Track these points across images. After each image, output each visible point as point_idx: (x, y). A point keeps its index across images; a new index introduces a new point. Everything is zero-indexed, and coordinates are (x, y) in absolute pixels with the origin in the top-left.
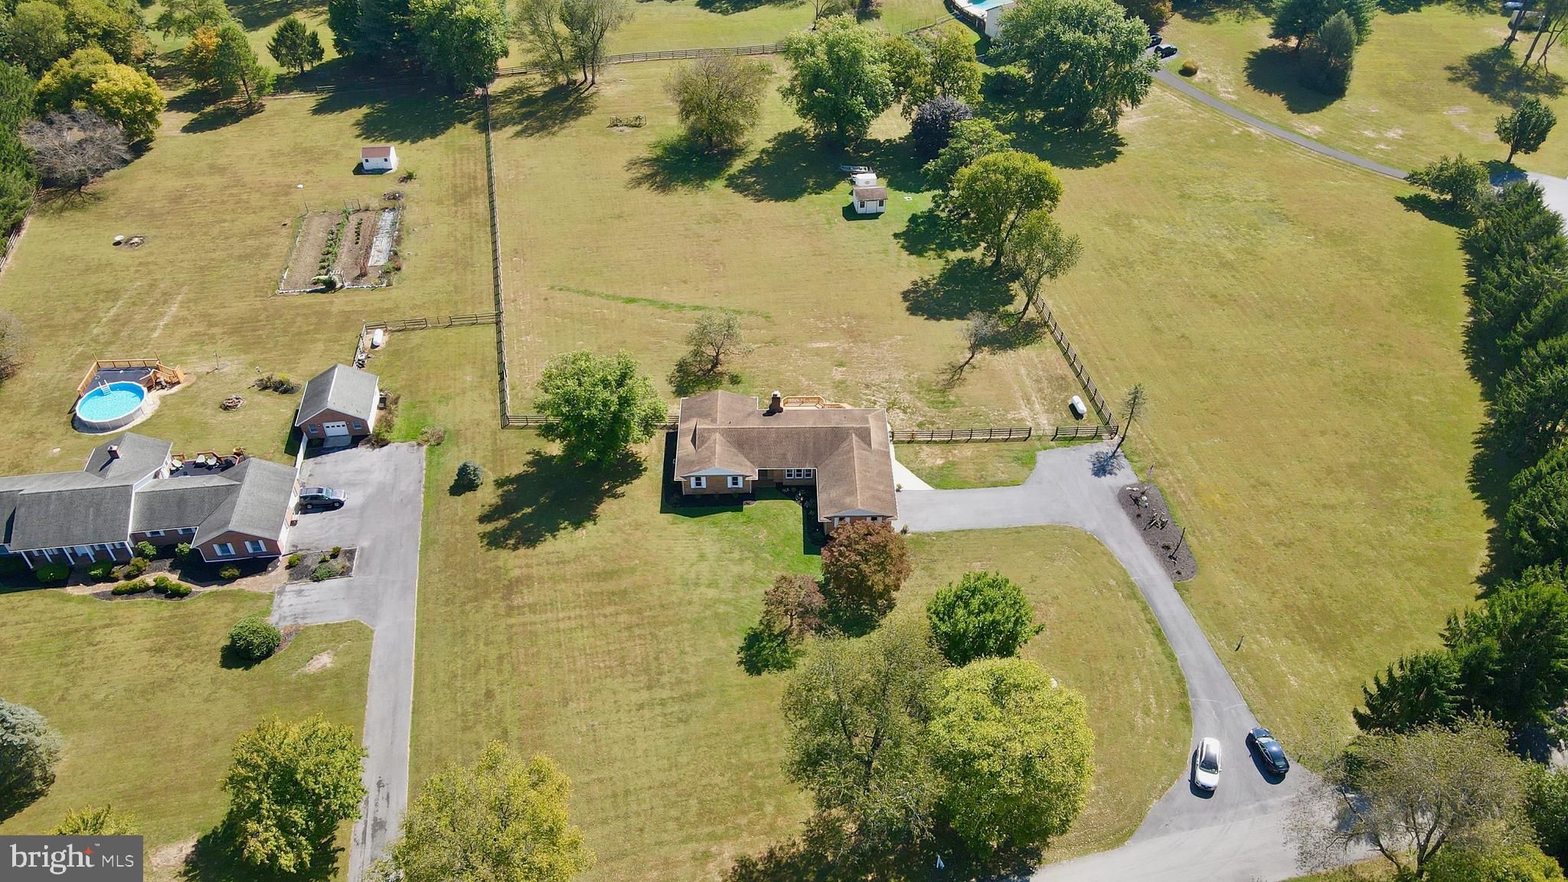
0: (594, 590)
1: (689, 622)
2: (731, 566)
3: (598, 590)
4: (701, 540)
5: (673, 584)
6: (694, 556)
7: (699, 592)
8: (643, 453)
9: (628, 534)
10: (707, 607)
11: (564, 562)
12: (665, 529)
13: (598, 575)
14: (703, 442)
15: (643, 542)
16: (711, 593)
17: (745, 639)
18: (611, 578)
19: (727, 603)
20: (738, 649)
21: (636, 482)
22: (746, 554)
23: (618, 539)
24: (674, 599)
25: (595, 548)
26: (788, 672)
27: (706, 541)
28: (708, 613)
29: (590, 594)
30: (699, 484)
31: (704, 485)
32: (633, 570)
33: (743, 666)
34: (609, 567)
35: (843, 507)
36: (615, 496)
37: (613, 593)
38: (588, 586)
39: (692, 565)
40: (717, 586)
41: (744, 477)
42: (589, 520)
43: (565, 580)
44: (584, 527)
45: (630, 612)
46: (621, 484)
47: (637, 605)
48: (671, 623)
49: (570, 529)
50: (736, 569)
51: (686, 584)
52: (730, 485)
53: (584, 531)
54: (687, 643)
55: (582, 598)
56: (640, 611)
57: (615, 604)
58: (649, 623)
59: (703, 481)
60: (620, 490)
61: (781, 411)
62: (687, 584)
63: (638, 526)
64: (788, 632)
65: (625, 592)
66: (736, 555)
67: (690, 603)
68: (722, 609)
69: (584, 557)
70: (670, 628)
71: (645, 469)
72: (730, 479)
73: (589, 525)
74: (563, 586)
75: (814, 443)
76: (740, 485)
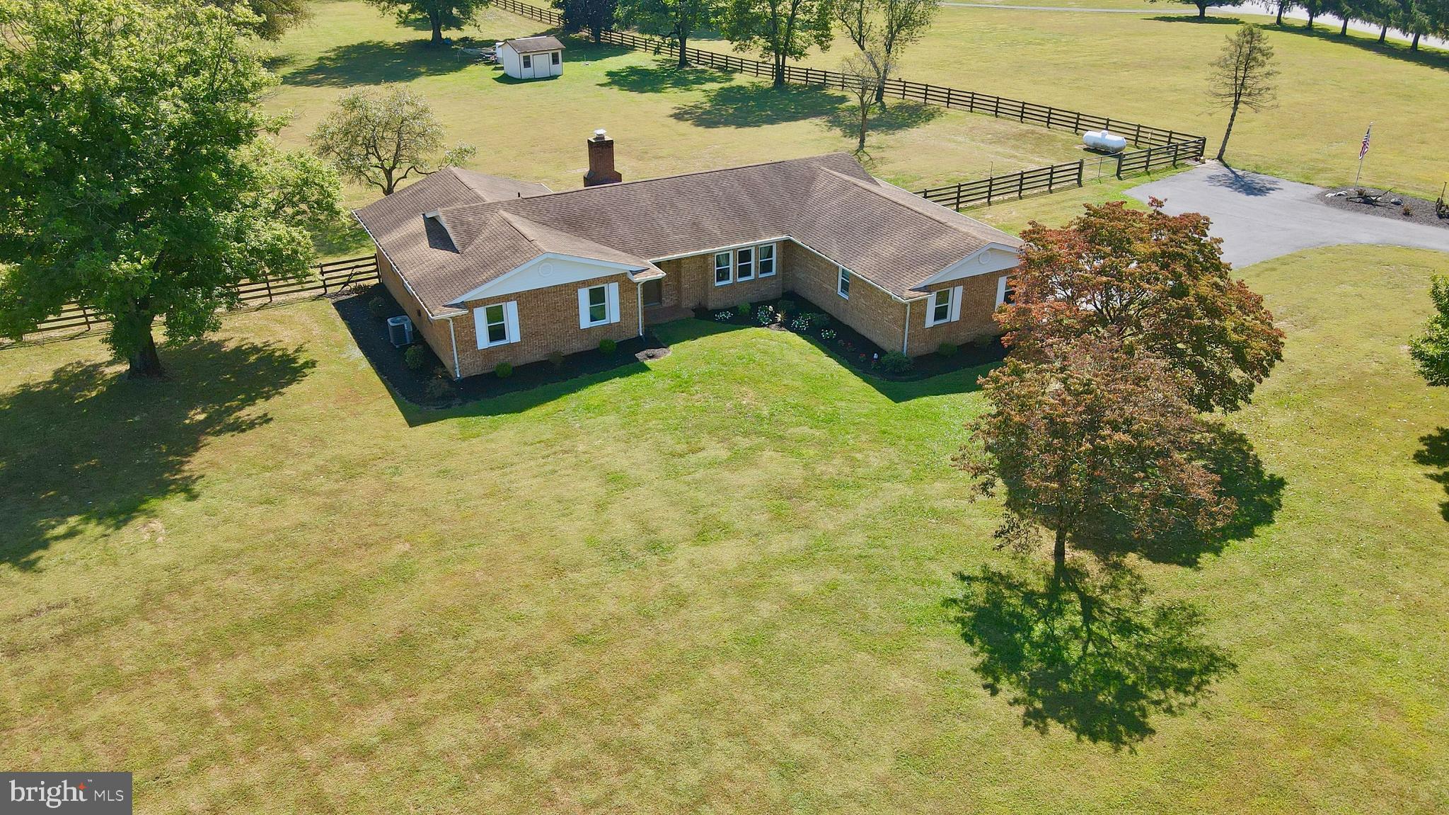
0: (269, 676)
1: (726, 654)
2: (726, 474)
3: (288, 669)
4: (581, 448)
5: (577, 567)
6: (591, 487)
7: (681, 563)
8: (286, 340)
9: (331, 493)
10: (748, 593)
11: (95, 628)
12: (450, 453)
13: (268, 623)
14: (471, 235)
15: (391, 497)
16: (727, 553)
17: (969, 639)
18: (328, 618)
19: (806, 559)
20: (977, 679)
21: (294, 388)
22: (743, 443)
23: (296, 510)
24: (609, 605)
25: (214, 556)
26: (1222, 688)
27: (600, 448)
28: (766, 609)
29: (257, 697)
30: (497, 333)
31: (514, 334)
32: (402, 575)
33: (1055, 728)
34: (303, 589)
35: (942, 259)
36: (238, 427)
37: (359, 663)
38: (232, 672)
39: (600, 507)
40: (726, 531)
41: (623, 281)
42: (163, 490)
43: (118, 685)
44: (151, 514)
45: (466, 702)
46: (250, 401)
47: (482, 670)
48: (659, 682)
49: (93, 529)
50: (749, 478)
51: (617, 555)
52: (585, 322)
53: (157, 525)
54: (777, 728)
55: (223, 722)
56: (505, 685)
57: (386, 695)
58: (567, 712)
59: (511, 313)
60: (250, 412)
61: (618, 177)
62: (625, 556)
63: (351, 470)
64: (1065, 576)
65: (406, 641)
66: (716, 450)
67: (681, 601)
68: (801, 583)
69: (185, 591)
70: (669, 700)
71: (313, 364)
72: (584, 295)
73: (174, 506)
74: (113, 705)
75: (752, 195)
76: (613, 314)
